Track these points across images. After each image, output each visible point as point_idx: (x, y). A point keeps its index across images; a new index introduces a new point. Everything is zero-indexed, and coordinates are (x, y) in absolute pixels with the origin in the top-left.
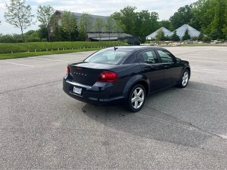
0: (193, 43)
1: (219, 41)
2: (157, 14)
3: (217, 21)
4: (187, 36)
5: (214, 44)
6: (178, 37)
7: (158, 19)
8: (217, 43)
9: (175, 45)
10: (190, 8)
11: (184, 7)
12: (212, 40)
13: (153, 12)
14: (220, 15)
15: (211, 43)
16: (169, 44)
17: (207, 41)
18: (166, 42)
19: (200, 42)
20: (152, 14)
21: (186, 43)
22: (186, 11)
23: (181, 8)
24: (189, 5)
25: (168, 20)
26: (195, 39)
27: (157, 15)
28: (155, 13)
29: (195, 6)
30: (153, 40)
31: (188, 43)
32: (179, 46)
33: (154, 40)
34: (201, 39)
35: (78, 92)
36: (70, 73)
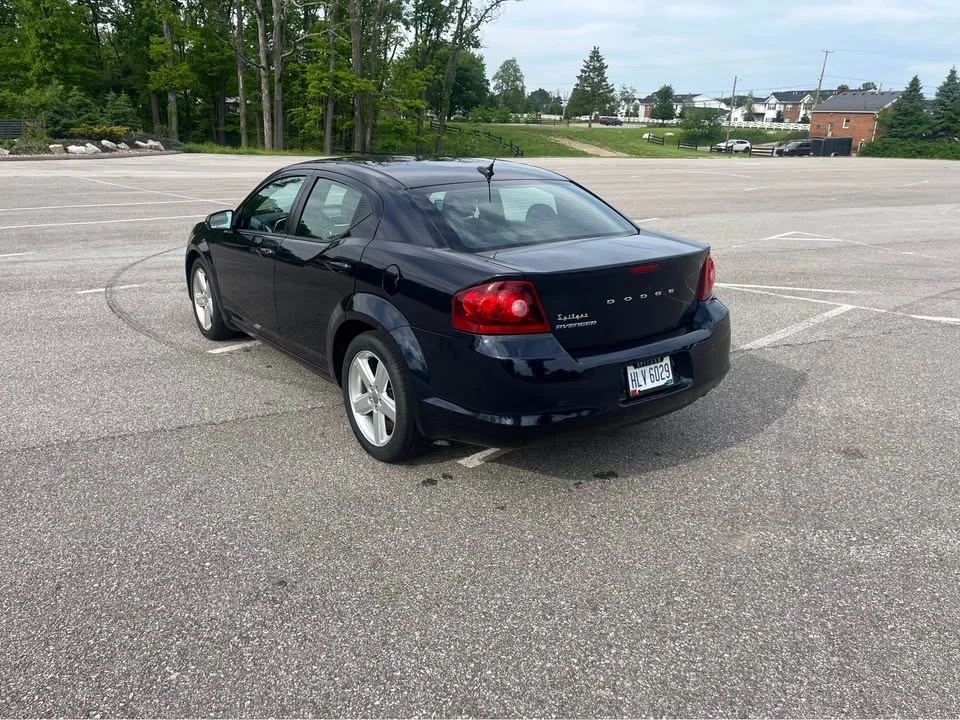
35: (656, 384)
36: (565, 318)
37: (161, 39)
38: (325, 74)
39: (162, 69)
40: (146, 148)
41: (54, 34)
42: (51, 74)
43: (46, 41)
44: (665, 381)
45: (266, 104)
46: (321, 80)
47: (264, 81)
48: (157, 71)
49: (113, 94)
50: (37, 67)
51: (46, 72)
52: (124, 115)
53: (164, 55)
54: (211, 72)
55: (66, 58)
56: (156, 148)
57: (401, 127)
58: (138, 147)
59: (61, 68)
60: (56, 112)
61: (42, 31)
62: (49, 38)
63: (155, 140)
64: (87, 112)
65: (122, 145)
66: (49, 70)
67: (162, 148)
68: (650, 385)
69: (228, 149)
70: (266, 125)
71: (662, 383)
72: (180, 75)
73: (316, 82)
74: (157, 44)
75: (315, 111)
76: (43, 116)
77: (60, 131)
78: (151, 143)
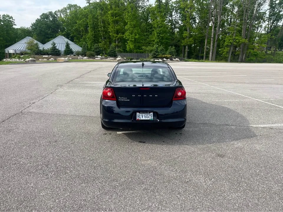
0: (77, 58)
1: (103, 57)
2: (12, 17)
3: (92, 34)
4: (69, 50)
5: (99, 59)
6: (59, 51)
7: (15, 25)
8: (101, 59)
9: (62, 61)
10: (56, 16)
11: (48, 14)
12: (96, 55)
13: (5, 14)
14: (94, 28)
15: (96, 58)
16: (50, 60)
17: (92, 56)
18: (44, 56)
19: (85, 58)
20: (3, 18)
21: (70, 58)
22: (51, 19)
23: (43, 14)
24: (53, 12)
25: (29, 28)
26: (78, 54)
27: (12, 19)
28: (8, 16)
29: (60, 15)
30: (24, 53)
31: (73, 59)
32: (67, 62)
33: (26, 53)
34: (85, 54)
35: (146, 119)
36: (121, 98)
37: (187, 32)
38: (232, 38)
39: (185, 40)
40: (175, 60)
41: (160, 33)
42: (158, 42)
43: (158, 34)
44: (149, 119)
45: (211, 48)
46: (229, 40)
47: (212, 41)
48: (184, 40)
49: (170, 47)
50: (156, 41)
51: (157, 42)
52: (172, 52)
53: (187, 36)
54: (199, 40)
55: (162, 38)
56: (177, 60)
57: (256, 54)
58: (173, 60)
59: (161, 41)
60: (156, 52)
61: (158, 32)
62: (159, 34)
63: (178, 58)
64: (163, 51)
65: (169, 60)
66: (158, 41)
67: (179, 60)
68: (144, 118)
69: (196, 60)
70: (211, 54)
71: (148, 119)
72: (190, 41)
73: (228, 40)
74: (185, 33)
75: (226, 50)
76: (152, 53)
77: (155, 56)
78: (177, 59)
